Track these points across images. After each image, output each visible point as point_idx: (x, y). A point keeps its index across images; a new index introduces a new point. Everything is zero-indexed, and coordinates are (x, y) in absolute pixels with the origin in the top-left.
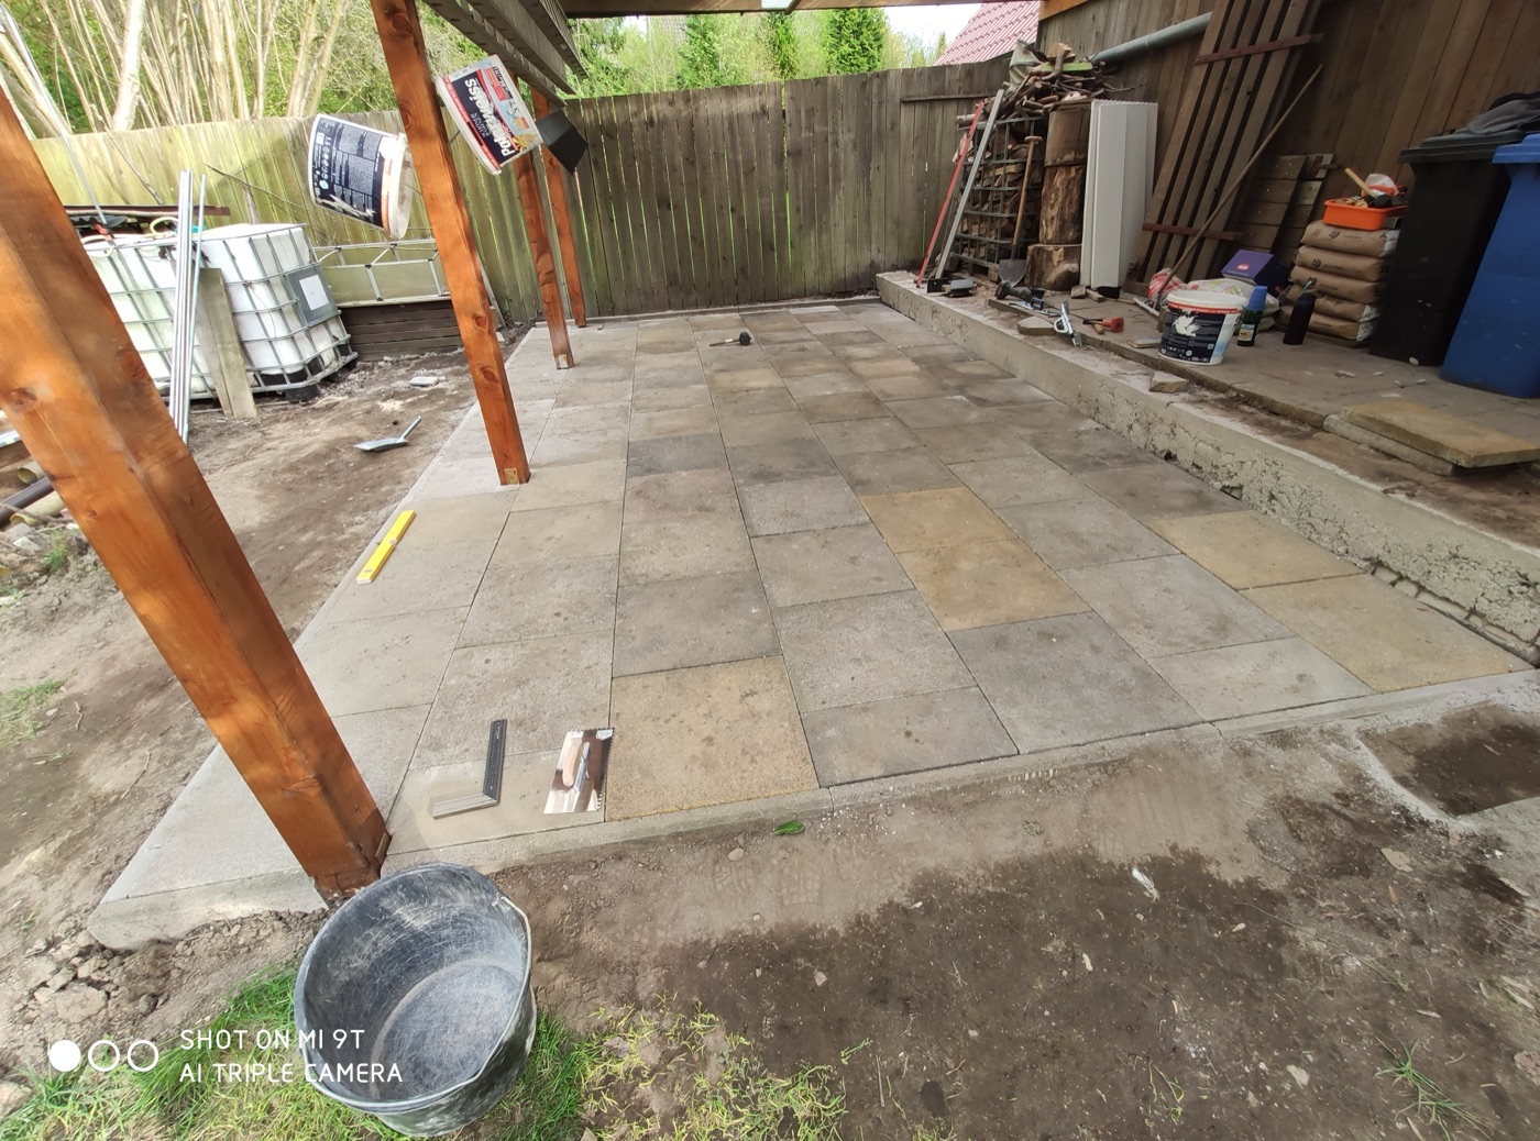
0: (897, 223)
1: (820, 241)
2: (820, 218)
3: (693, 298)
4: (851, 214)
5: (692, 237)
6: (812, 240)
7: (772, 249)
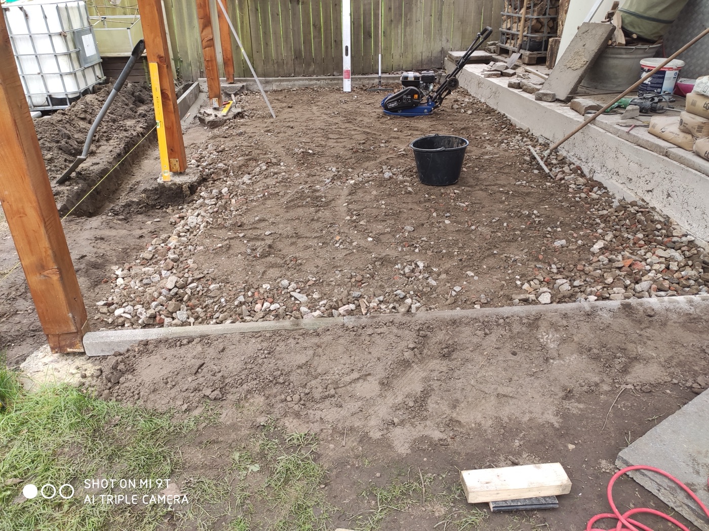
0: (462, 21)
1: (405, 32)
2: (406, 16)
3: (311, 69)
4: (429, 14)
5: (314, 25)
6: (399, 31)
7: (370, 36)
